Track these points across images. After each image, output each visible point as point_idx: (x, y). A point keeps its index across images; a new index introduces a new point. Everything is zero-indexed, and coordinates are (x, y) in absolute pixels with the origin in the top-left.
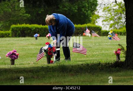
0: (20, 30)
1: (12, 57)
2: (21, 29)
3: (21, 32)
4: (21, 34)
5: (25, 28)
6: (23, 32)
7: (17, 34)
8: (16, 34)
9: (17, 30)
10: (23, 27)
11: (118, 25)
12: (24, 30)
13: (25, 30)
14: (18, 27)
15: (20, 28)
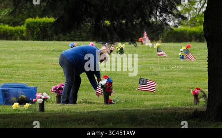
0: (39, 26)
1: (59, 93)
2: (41, 25)
3: (41, 29)
4: (40, 32)
5: (47, 24)
6: (44, 29)
7: (35, 32)
8: (33, 32)
9: (35, 26)
10: (43, 23)
11: (189, 14)
12: (45, 27)
13: (47, 27)
14: (37, 22)
15: (40, 23)
